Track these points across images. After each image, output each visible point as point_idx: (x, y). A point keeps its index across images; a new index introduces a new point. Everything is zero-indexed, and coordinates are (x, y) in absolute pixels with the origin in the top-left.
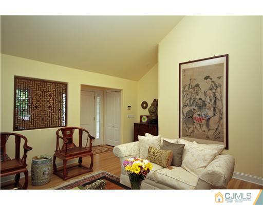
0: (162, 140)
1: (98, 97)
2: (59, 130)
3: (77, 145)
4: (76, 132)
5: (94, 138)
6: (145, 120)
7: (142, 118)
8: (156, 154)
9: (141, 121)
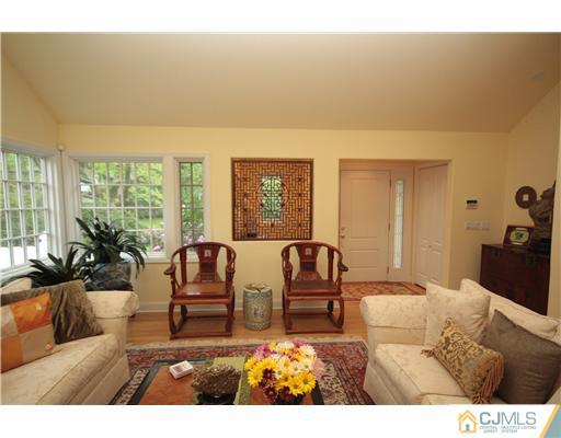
0: (492, 311)
1: (400, 182)
2: (291, 245)
3: (325, 277)
4: (323, 252)
5: (347, 270)
6: (518, 240)
7: (513, 233)
8: (450, 348)
9: (507, 240)
